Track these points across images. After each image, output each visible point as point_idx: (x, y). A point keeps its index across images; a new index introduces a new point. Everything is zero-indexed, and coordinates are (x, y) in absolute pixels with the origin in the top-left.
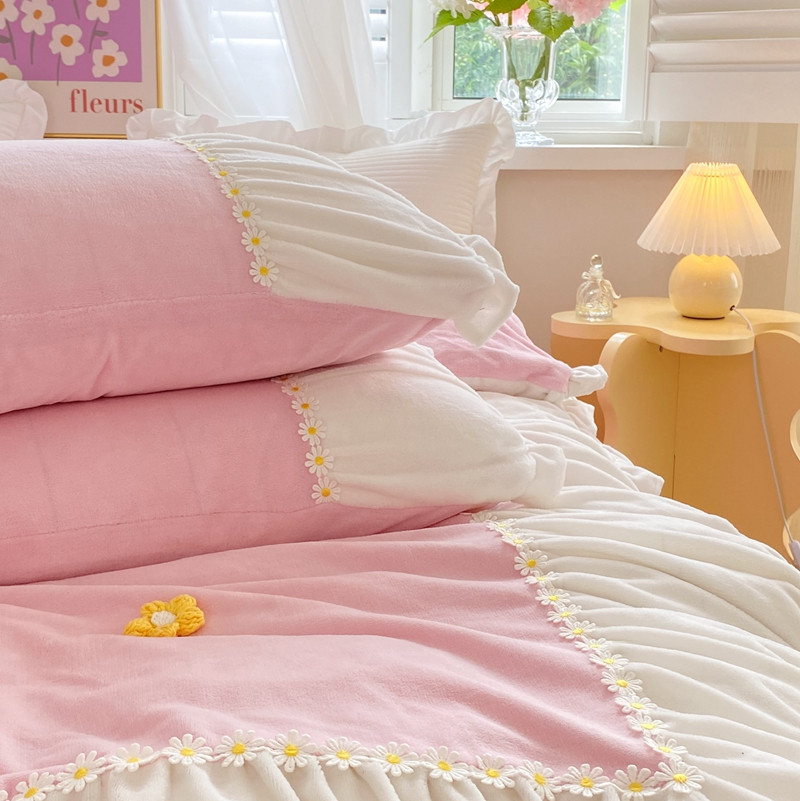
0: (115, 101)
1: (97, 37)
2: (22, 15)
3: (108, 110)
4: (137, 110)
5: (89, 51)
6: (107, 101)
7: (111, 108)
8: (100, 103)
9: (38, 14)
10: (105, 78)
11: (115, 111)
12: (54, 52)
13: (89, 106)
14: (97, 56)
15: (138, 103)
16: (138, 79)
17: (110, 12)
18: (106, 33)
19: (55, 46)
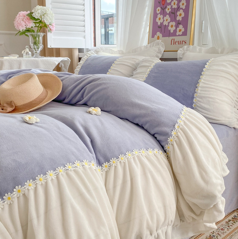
0: (180, 41)
1: (178, 24)
2: (164, 21)
3: (178, 44)
4: (185, 43)
5: (176, 28)
6: (179, 41)
8: (177, 42)
9: (167, 20)
10: (179, 35)
11: (180, 44)
12: (169, 29)
14: (178, 29)
15: (185, 41)
17: (182, 17)
19: (170, 28)
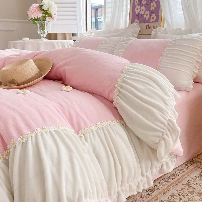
1: (152, 13)
2: (141, 10)
5: (150, 17)
7: (152, 28)
9: (143, 10)
10: (152, 22)
12: (145, 17)
13: (149, 28)
14: (152, 17)
15: (157, 27)
16: (158, 22)
17: (155, 8)
18: (153, 12)
